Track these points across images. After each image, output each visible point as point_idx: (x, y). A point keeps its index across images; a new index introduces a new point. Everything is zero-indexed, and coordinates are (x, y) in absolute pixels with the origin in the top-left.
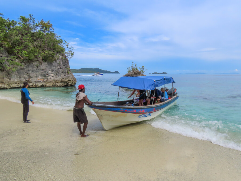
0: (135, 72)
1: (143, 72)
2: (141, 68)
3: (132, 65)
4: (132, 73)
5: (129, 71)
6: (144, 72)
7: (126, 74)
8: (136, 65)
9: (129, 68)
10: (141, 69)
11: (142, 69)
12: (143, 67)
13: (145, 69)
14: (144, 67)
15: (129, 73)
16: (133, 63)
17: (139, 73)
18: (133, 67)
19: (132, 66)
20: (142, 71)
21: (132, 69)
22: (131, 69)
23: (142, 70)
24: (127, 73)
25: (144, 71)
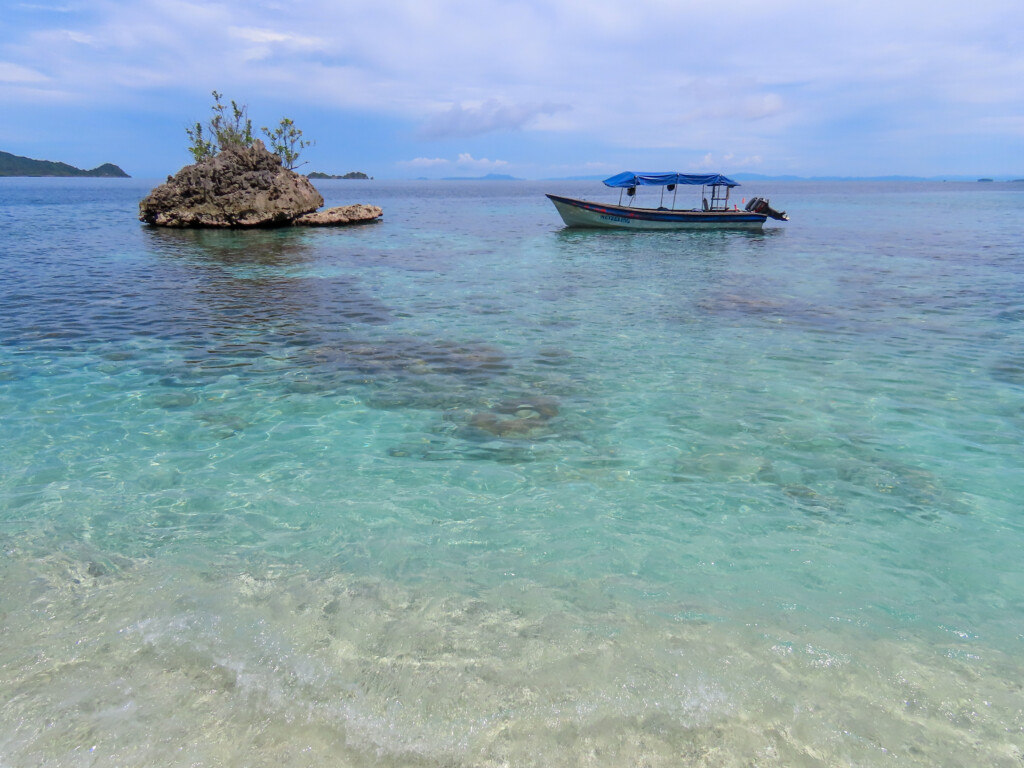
0: (241, 152)
1: (289, 159)
2: (273, 132)
3: (218, 113)
4: (227, 162)
5: (202, 150)
6: (297, 155)
7: (187, 168)
8: (238, 114)
9: (199, 128)
10: (276, 136)
11: (282, 141)
12: (286, 123)
13: (304, 138)
14: (297, 127)
15: (200, 161)
16: (222, 102)
17: (271, 162)
18: (221, 125)
19: (214, 118)
20: (283, 154)
21: (221, 139)
22: (209, 138)
23: (280, 142)
24: (191, 161)
25: (296, 148)
